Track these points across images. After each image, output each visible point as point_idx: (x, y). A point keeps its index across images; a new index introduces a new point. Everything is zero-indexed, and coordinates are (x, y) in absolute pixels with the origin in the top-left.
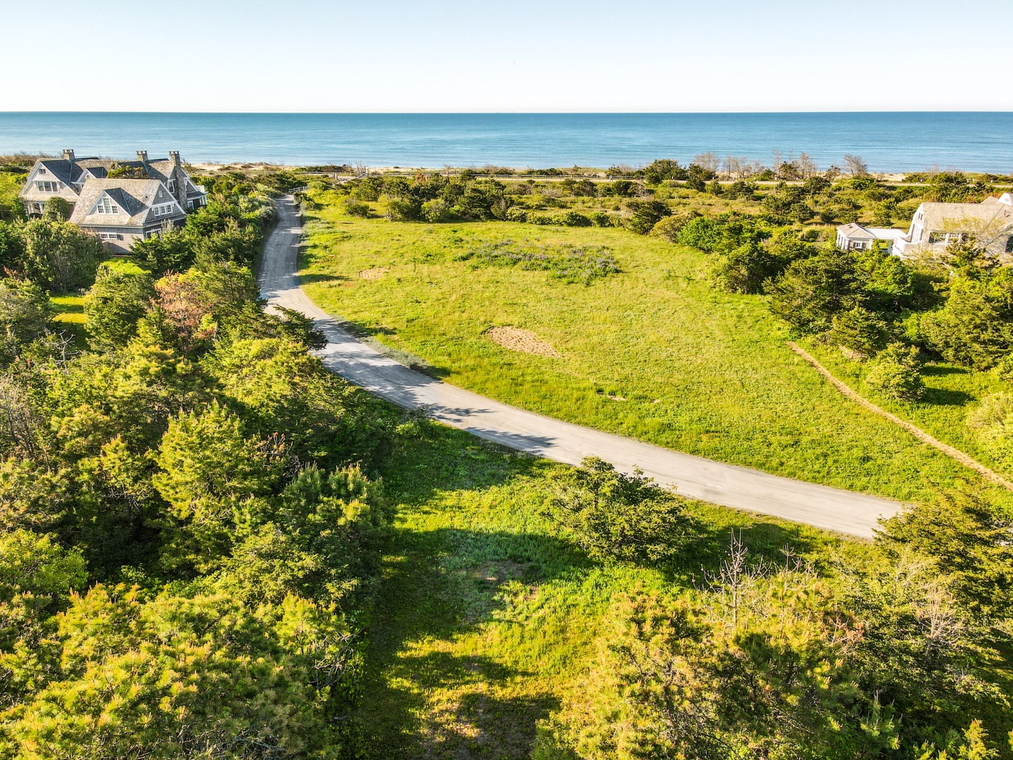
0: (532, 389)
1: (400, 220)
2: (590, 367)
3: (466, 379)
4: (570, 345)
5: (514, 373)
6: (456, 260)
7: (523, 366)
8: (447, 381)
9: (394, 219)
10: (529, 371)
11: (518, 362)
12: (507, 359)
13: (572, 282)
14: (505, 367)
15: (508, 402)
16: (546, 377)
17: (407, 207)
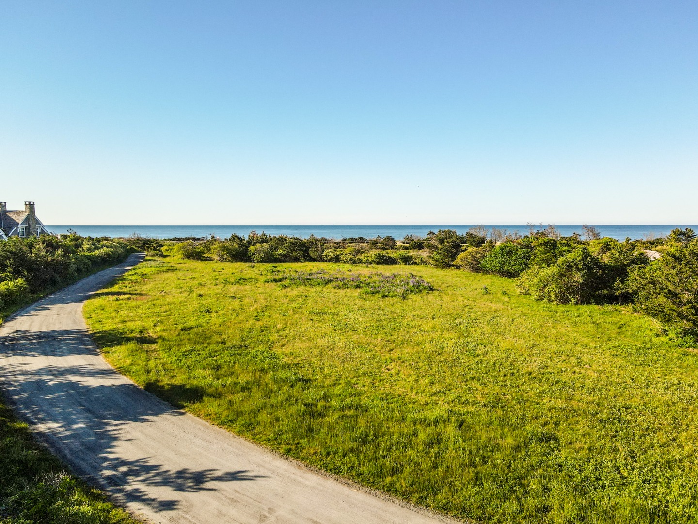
0: (341, 423)
1: (229, 261)
2: (432, 384)
3: (225, 406)
4: (396, 354)
5: (310, 394)
6: (268, 282)
7: (327, 383)
8: (194, 412)
9: (223, 260)
10: (337, 390)
11: (320, 377)
12: (302, 373)
13: (386, 296)
14: (299, 384)
15: (293, 453)
16: (365, 401)
17: (235, 250)
